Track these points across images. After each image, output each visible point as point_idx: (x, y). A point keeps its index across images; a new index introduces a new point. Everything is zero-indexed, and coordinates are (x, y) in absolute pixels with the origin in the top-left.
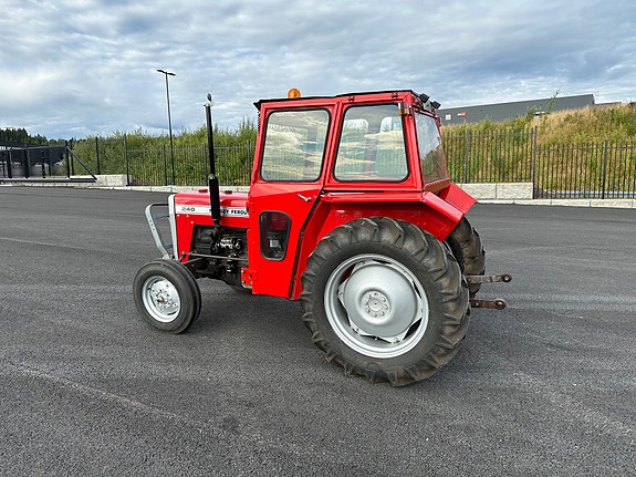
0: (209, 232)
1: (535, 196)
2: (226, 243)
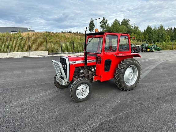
0: (77, 68)
1: (49, 54)
2: (82, 71)
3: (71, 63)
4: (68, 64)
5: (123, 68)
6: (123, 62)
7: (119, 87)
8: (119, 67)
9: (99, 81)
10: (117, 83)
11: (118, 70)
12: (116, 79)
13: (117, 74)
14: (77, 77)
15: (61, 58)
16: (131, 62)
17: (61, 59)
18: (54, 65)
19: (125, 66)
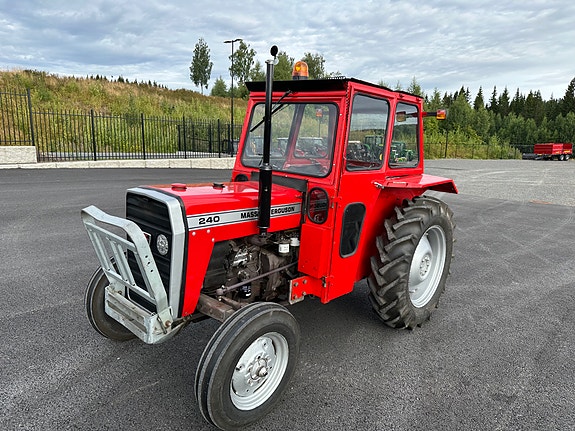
3: (194, 222)
4: (178, 229)
5: (410, 240)
6: (403, 213)
7: (386, 317)
8: (391, 235)
9: (312, 301)
10: (383, 302)
11: (388, 248)
12: (379, 288)
13: (381, 265)
14: (225, 294)
15: (130, 195)
16: (434, 212)
17: (132, 201)
18: (94, 230)
19: (415, 230)
